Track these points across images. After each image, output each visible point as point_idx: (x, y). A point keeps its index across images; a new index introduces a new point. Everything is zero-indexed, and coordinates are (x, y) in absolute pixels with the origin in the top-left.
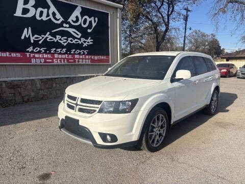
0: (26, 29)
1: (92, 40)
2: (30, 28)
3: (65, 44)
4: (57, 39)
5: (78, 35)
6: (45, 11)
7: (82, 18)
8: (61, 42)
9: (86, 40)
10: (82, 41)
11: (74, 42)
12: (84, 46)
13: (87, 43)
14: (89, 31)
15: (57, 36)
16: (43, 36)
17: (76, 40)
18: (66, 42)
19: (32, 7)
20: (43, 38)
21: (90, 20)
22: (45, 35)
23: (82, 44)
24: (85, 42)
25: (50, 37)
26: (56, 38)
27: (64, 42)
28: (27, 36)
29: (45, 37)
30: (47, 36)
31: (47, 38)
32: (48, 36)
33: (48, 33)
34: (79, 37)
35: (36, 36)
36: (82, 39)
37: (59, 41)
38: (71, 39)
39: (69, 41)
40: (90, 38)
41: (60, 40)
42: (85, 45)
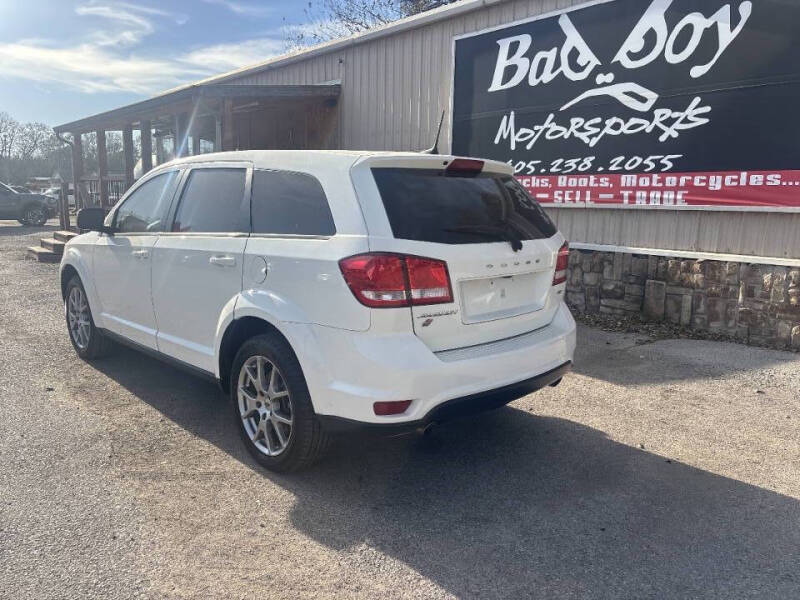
0: (505, 118)
1: (707, 109)
2: (512, 113)
3: (593, 142)
4: (573, 128)
5: (643, 100)
6: (551, 55)
7: (670, 30)
8: (583, 136)
9: (676, 115)
10: (657, 121)
11: (624, 129)
12: (663, 138)
13: (678, 125)
14: (697, 72)
15: (574, 121)
16: (536, 128)
17: (633, 121)
18: (596, 135)
19: (523, 56)
20: (536, 132)
21: (709, 23)
22: (542, 124)
23: (658, 131)
24: (669, 122)
25: (554, 127)
26: (568, 126)
27: (590, 137)
28: (505, 137)
29: (542, 128)
30: (546, 125)
31: (547, 130)
32: (550, 126)
33: (551, 116)
34: (645, 107)
35: (523, 131)
36: (658, 113)
37: (577, 134)
38: (614, 120)
39: (608, 130)
40: (697, 100)
41: (581, 129)
42: (671, 132)
